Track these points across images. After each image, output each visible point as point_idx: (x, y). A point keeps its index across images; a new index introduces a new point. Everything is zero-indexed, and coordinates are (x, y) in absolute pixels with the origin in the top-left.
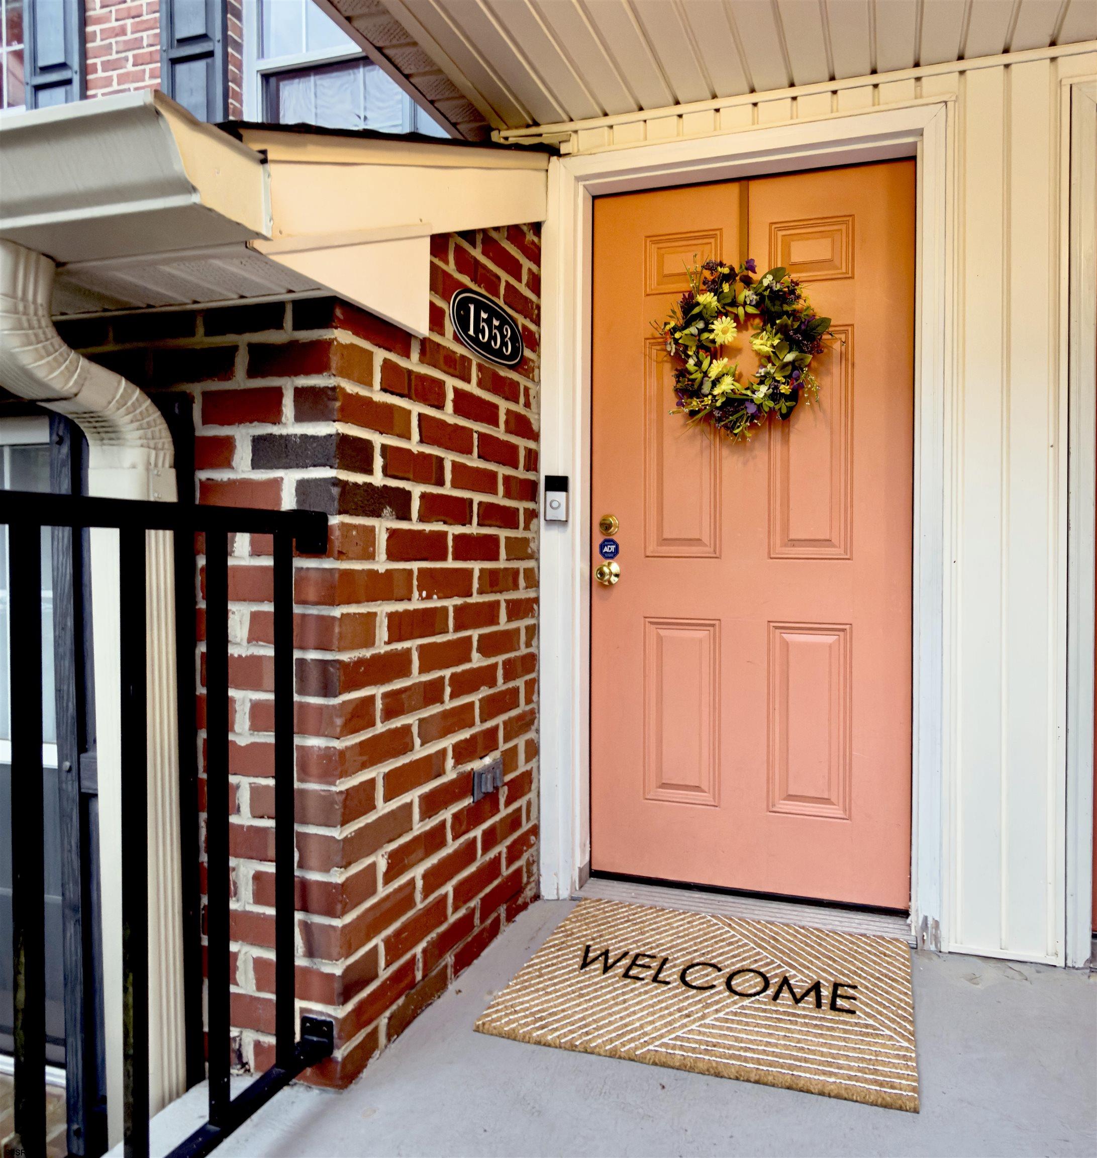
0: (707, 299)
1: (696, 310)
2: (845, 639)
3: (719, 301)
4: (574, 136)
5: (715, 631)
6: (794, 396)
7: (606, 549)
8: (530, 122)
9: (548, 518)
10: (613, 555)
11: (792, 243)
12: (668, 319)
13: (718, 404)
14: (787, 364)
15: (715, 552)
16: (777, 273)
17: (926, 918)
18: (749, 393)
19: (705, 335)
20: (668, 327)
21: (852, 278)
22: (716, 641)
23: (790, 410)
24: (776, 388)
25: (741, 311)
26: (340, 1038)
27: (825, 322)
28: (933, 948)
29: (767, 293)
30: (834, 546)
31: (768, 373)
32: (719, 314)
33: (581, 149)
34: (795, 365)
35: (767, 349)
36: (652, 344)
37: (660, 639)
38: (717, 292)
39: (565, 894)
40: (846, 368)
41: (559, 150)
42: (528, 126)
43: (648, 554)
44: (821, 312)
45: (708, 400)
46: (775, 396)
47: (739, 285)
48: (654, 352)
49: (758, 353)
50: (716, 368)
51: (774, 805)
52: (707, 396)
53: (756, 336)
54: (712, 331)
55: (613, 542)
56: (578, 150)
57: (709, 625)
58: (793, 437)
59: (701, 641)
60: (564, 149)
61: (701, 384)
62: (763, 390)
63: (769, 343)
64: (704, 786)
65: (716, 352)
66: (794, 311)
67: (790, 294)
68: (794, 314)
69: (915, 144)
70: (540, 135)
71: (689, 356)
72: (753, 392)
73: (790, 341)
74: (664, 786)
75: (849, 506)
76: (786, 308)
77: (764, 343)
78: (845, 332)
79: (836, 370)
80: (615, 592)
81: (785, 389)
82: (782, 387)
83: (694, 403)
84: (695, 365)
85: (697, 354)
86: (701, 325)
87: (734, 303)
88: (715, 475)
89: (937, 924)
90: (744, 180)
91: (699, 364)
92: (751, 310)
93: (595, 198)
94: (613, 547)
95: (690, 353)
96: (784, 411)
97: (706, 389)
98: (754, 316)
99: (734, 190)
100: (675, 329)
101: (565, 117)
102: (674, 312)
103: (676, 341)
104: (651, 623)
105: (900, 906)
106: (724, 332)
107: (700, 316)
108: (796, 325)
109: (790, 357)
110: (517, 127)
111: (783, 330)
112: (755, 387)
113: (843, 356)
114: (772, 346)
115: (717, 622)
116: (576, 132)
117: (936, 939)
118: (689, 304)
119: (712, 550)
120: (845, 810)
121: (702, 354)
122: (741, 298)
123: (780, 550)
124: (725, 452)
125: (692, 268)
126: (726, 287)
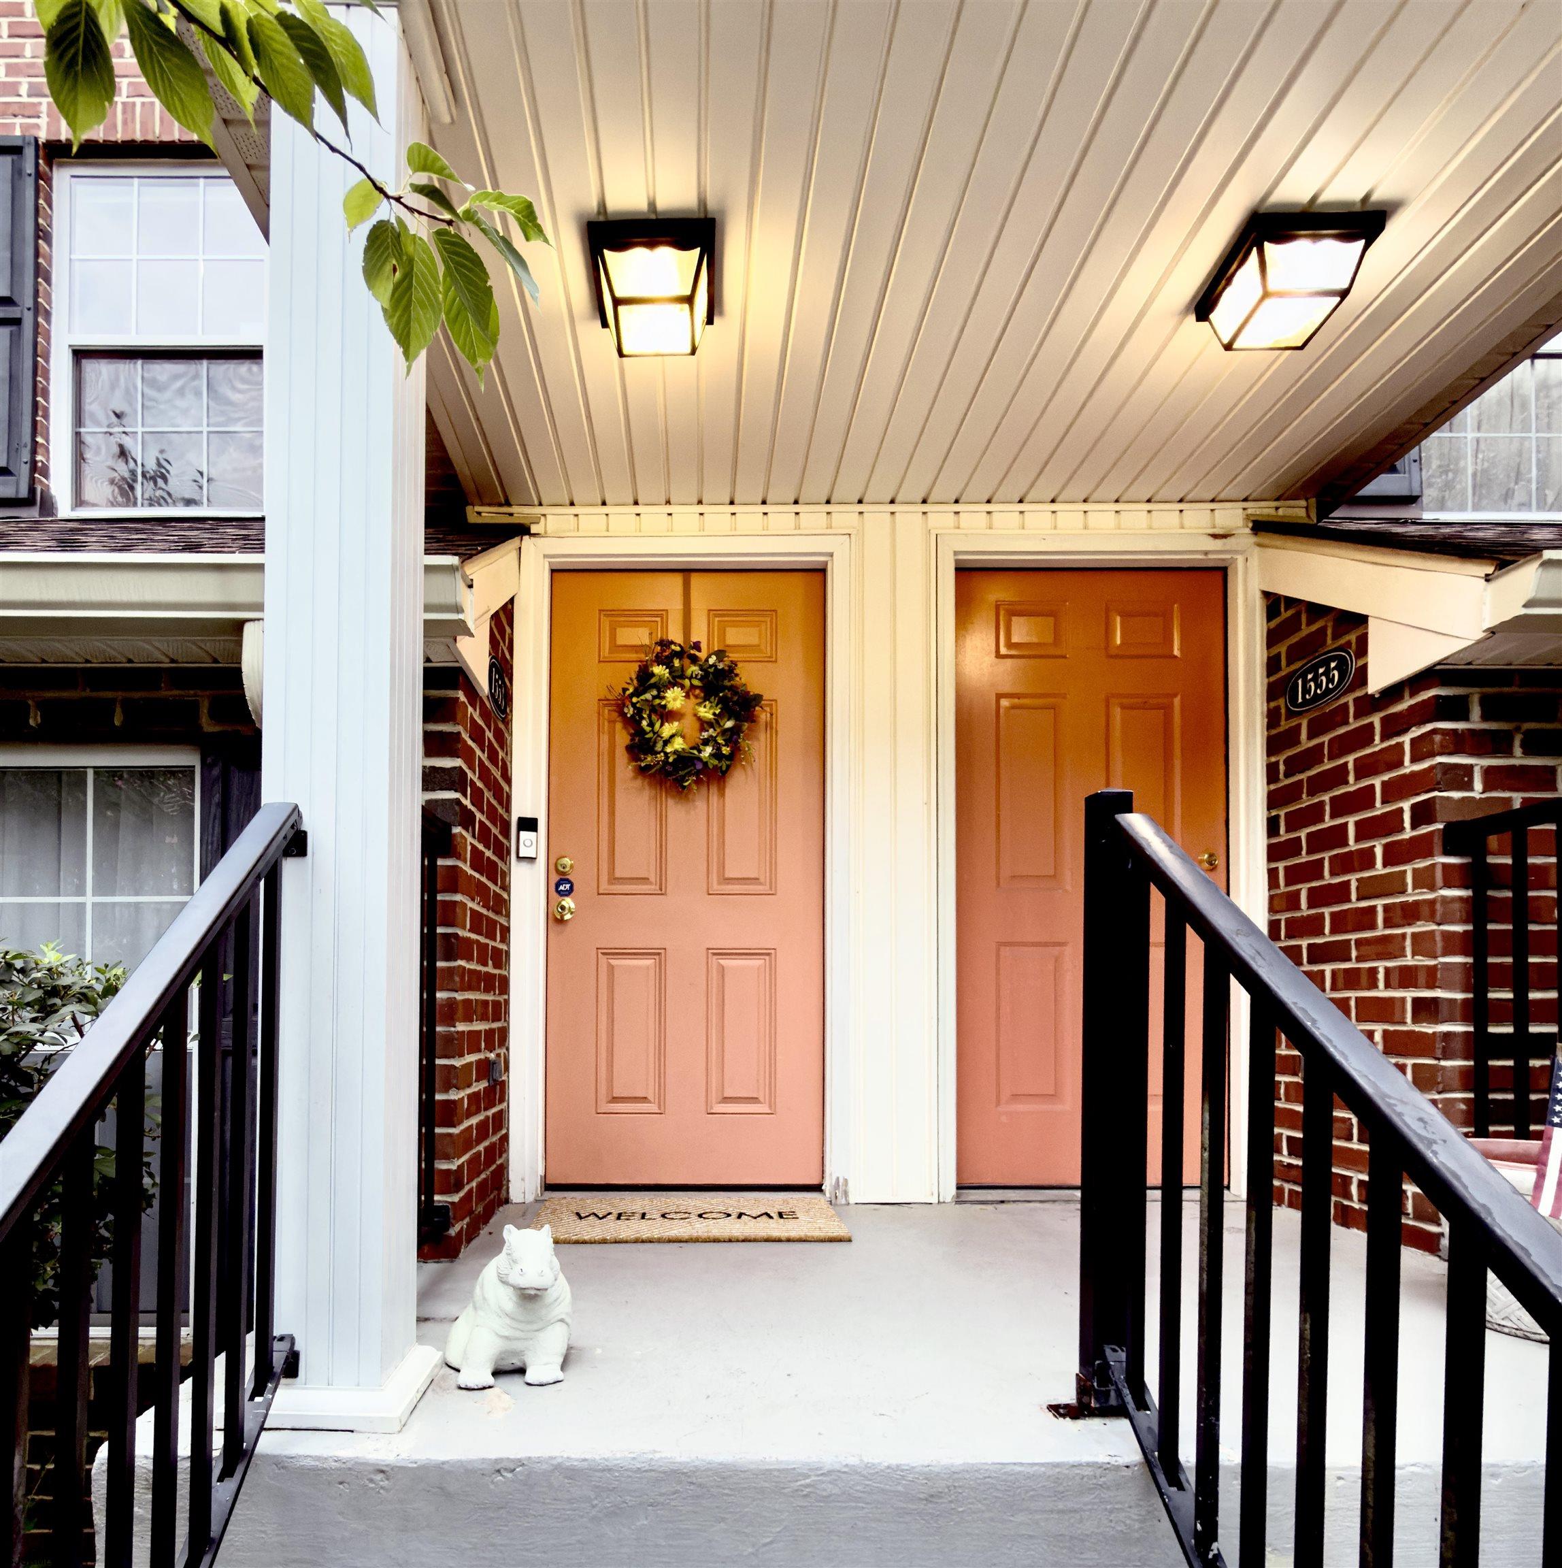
0: (659, 670)
1: (653, 680)
2: (770, 962)
3: (670, 673)
4: (543, 518)
5: (660, 960)
6: (731, 757)
7: (562, 888)
8: (503, 501)
9: (521, 855)
10: (568, 893)
11: (728, 629)
12: (626, 686)
13: (671, 760)
14: (728, 729)
15: (661, 890)
16: (720, 654)
17: (838, 1178)
18: (695, 752)
19: (657, 701)
20: (628, 693)
21: (776, 661)
22: (661, 968)
23: (728, 767)
24: (719, 749)
25: (687, 682)
26: (454, 1218)
27: (758, 699)
28: (843, 1201)
29: (712, 670)
30: (761, 884)
31: (711, 736)
32: (672, 684)
33: (549, 531)
34: (735, 731)
35: (710, 716)
36: (605, 705)
37: (611, 968)
38: (669, 665)
39: (530, 1198)
40: (771, 736)
41: (529, 529)
42: (500, 505)
43: (601, 892)
44: (754, 689)
45: (661, 757)
46: (717, 755)
47: (687, 661)
48: (606, 711)
49: (699, 719)
50: (667, 730)
51: (712, 1108)
52: (659, 753)
53: (699, 704)
54: (664, 698)
55: (568, 881)
56: (546, 533)
57: (656, 954)
58: (728, 792)
59: (648, 968)
60: (534, 529)
61: (655, 742)
62: (708, 750)
63: (712, 711)
64: (651, 1097)
65: (667, 715)
66: (732, 686)
67: (730, 672)
68: (733, 689)
69: (826, 563)
70: (511, 515)
71: (643, 718)
72: (700, 751)
73: (728, 710)
74: (615, 1100)
75: (773, 849)
76: (727, 683)
77: (706, 712)
78: (771, 706)
79: (762, 736)
80: (570, 926)
81: (726, 750)
82: (724, 748)
83: (649, 759)
84: (648, 725)
85: (650, 717)
86: (655, 692)
87: (683, 677)
88: (661, 821)
89: (846, 1181)
90: (686, 572)
91: (651, 724)
92: (696, 682)
93: (553, 571)
94: (568, 886)
95: (645, 716)
96: (724, 768)
97: (659, 747)
98: (697, 687)
99: (678, 579)
100: (632, 695)
101: (536, 502)
102: (631, 679)
103: (634, 705)
104: (603, 953)
105: (814, 1181)
106: (675, 700)
107: (654, 686)
108: (736, 698)
109: (729, 724)
110: (490, 505)
111: (723, 702)
112: (701, 747)
113: (769, 726)
114: (714, 714)
115: (662, 951)
116: (544, 515)
117: (846, 1193)
118: (644, 676)
119: (658, 888)
120: (770, 1107)
121: (654, 717)
122: (689, 673)
123: (716, 887)
124: (671, 802)
125: (646, 641)
126: (677, 663)
